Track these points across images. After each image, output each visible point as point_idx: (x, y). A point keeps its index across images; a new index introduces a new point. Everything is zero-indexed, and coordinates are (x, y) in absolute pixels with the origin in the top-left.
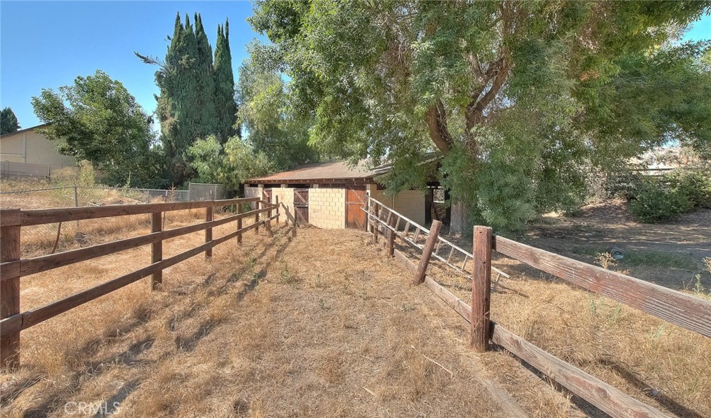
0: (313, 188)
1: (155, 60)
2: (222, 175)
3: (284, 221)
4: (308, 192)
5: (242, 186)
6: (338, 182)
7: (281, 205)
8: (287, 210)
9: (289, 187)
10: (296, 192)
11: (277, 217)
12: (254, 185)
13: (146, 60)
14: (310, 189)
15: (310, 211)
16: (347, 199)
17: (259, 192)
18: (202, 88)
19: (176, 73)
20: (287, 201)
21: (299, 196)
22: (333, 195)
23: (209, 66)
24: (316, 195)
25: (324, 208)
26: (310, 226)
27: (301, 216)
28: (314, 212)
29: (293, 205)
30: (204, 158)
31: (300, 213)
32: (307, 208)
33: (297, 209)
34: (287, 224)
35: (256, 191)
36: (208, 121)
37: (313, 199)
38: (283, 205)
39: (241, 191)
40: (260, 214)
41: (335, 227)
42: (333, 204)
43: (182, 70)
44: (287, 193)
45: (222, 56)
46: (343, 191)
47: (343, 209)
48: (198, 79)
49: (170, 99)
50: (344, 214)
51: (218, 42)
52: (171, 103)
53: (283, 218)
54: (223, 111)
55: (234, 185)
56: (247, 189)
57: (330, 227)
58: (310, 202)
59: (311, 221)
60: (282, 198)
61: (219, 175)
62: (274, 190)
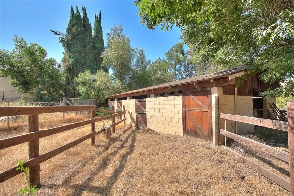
0: (149, 97)
1: (61, 33)
2: (93, 93)
3: (130, 123)
4: (145, 101)
5: (106, 101)
6: (174, 90)
7: (127, 112)
8: (131, 115)
9: (132, 99)
10: (137, 102)
11: (124, 120)
12: (113, 99)
13: (57, 33)
14: (147, 99)
15: (148, 116)
16: (184, 106)
17: (115, 103)
18: (85, 46)
19: (71, 38)
20: (131, 109)
21: (139, 105)
22: (168, 102)
23: (89, 34)
24: (152, 103)
25: (160, 114)
26: (149, 130)
27: (141, 120)
28: (151, 117)
29: (135, 112)
30: (84, 84)
31: (140, 118)
32: (146, 114)
33: (138, 115)
34: (131, 125)
35: (114, 102)
36: (89, 64)
37: (150, 106)
38: (129, 112)
39: (106, 104)
40: (116, 118)
41: (172, 133)
42: (168, 111)
43: (74, 36)
44: (131, 103)
45: (97, 30)
46: (180, 98)
47: (180, 116)
48: (83, 41)
49: (68, 52)
50: (181, 121)
51: (95, 23)
52: (68, 55)
53: (129, 121)
54: (98, 59)
55: (101, 100)
56: (110, 102)
57: (166, 132)
58: (147, 110)
59: (150, 126)
60: (128, 107)
61: (92, 93)
62: (123, 101)
